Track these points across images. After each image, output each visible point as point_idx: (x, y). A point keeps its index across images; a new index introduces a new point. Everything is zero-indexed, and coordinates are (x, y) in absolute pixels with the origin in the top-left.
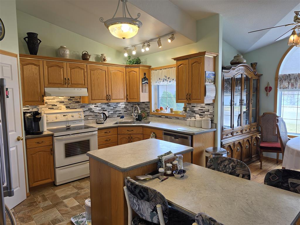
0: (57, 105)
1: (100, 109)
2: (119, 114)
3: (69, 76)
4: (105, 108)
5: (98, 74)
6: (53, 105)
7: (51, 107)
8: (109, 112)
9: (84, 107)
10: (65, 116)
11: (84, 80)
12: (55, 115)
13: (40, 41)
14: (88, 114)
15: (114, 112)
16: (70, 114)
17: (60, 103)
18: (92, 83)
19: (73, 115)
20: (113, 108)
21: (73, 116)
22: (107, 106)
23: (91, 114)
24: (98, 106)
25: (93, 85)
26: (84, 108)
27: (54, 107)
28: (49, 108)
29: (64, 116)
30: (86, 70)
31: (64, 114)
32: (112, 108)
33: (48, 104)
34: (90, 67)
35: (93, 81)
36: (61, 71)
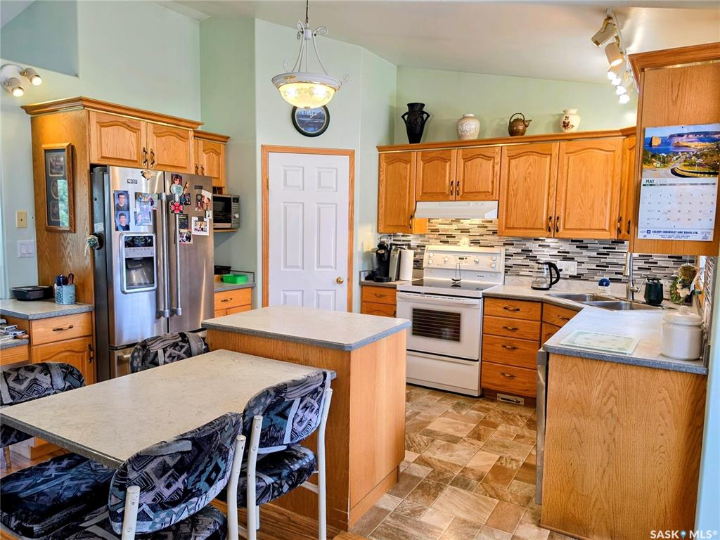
0: (454, 237)
1: (555, 252)
2: (616, 273)
3: (460, 176)
4: (568, 253)
5: (528, 164)
6: (449, 236)
7: (444, 238)
8: (580, 263)
9: (513, 244)
10: (463, 259)
11: (493, 182)
12: (444, 255)
13: (428, 116)
14: (519, 262)
15: (597, 266)
16: (473, 257)
17: (461, 232)
18: (511, 188)
19: (477, 260)
20: (598, 254)
21: (477, 262)
22: (577, 247)
23: (528, 264)
24: (549, 246)
25: (512, 193)
26: (512, 246)
27: (449, 240)
28: (441, 242)
29: (460, 259)
30: (498, 160)
31: (462, 256)
32: (594, 254)
33: (440, 233)
34: (508, 150)
35: (515, 183)
36: (445, 167)
